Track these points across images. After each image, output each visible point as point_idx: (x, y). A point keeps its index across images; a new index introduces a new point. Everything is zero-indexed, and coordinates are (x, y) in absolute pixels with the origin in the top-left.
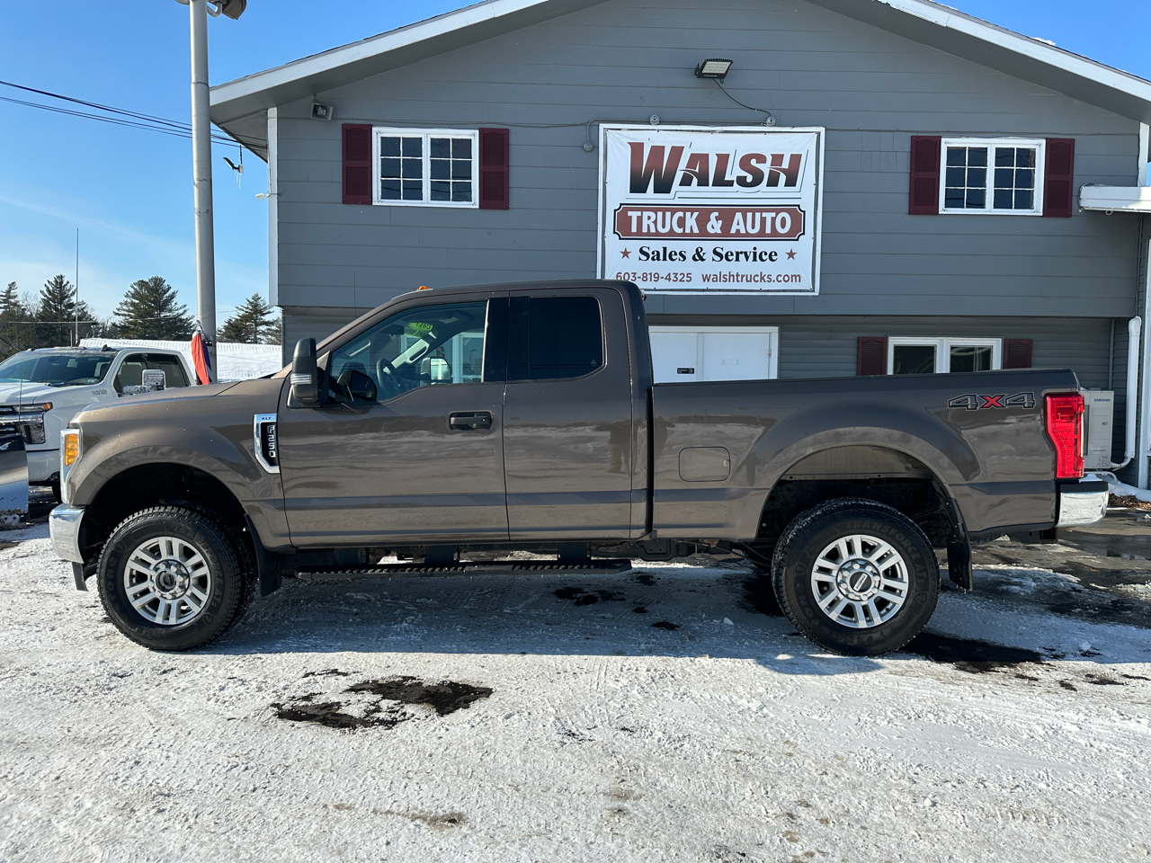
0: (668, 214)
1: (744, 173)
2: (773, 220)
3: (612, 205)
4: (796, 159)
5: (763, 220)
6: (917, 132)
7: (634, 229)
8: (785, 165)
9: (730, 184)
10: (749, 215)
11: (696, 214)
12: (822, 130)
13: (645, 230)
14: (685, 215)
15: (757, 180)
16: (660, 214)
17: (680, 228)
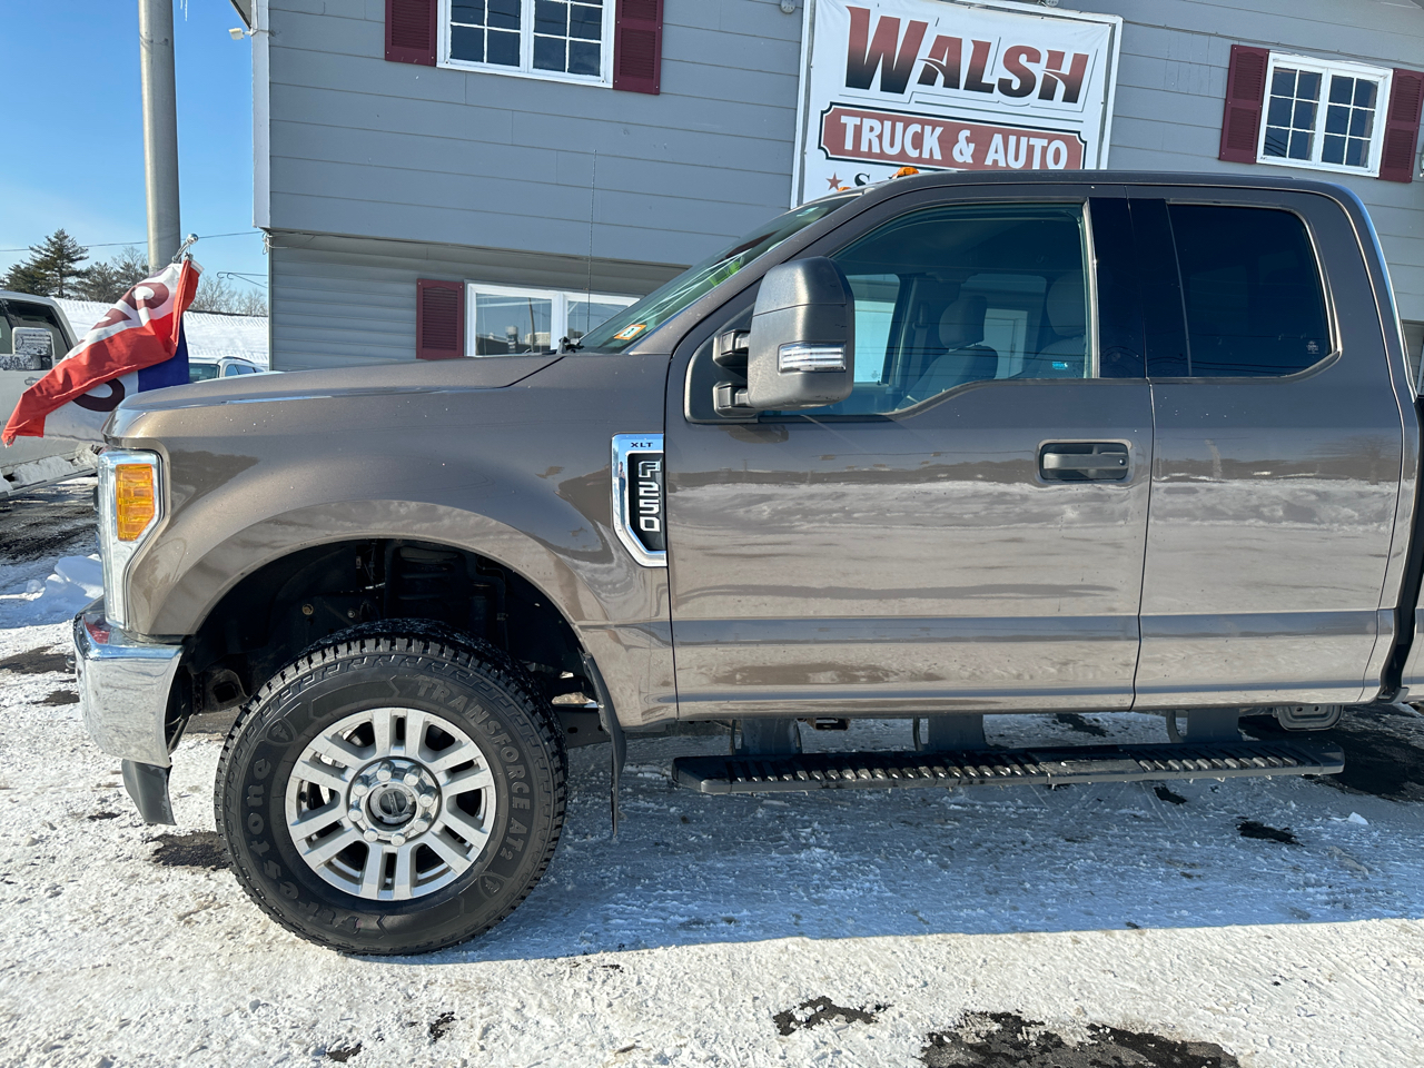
0: (900, 126)
1: (1008, 75)
2: (1044, 150)
3: (819, 104)
4: (1080, 61)
5: (1031, 149)
6: (1239, 39)
7: (849, 145)
8: (1066, 69)
9: (989, 89)
10: (1012, 139)
11: (939, 130)
12: (1119, 21)
13: (864, 148)
14: (923, 129)
15: (1024, 91)
16: (888, 124)
17: (915, 148)
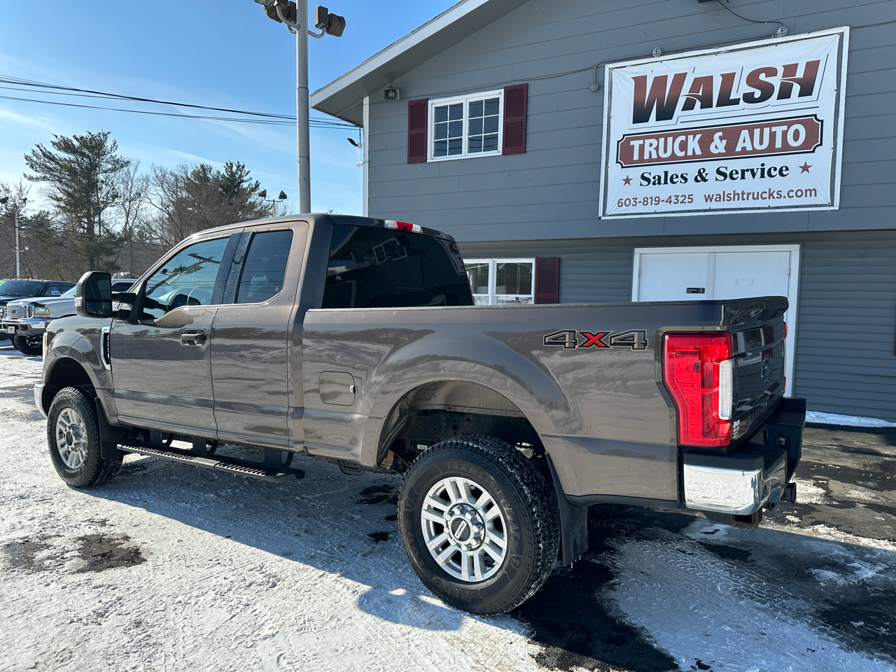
0: (670, 139)
1: (751, 90)
2: (785, 134)
3: (616, 136)
4: (812, 67)
5: (773, 135)
7: (636, 157)
8: (800, 74)
9: (736, 102)
10: (757, 131)
11: (698, 136)
12: (846, 30)
13: (646, 157)
14: (687, 138)
15: (766, 95)
16: (662, 140)
17: (681, 150)
